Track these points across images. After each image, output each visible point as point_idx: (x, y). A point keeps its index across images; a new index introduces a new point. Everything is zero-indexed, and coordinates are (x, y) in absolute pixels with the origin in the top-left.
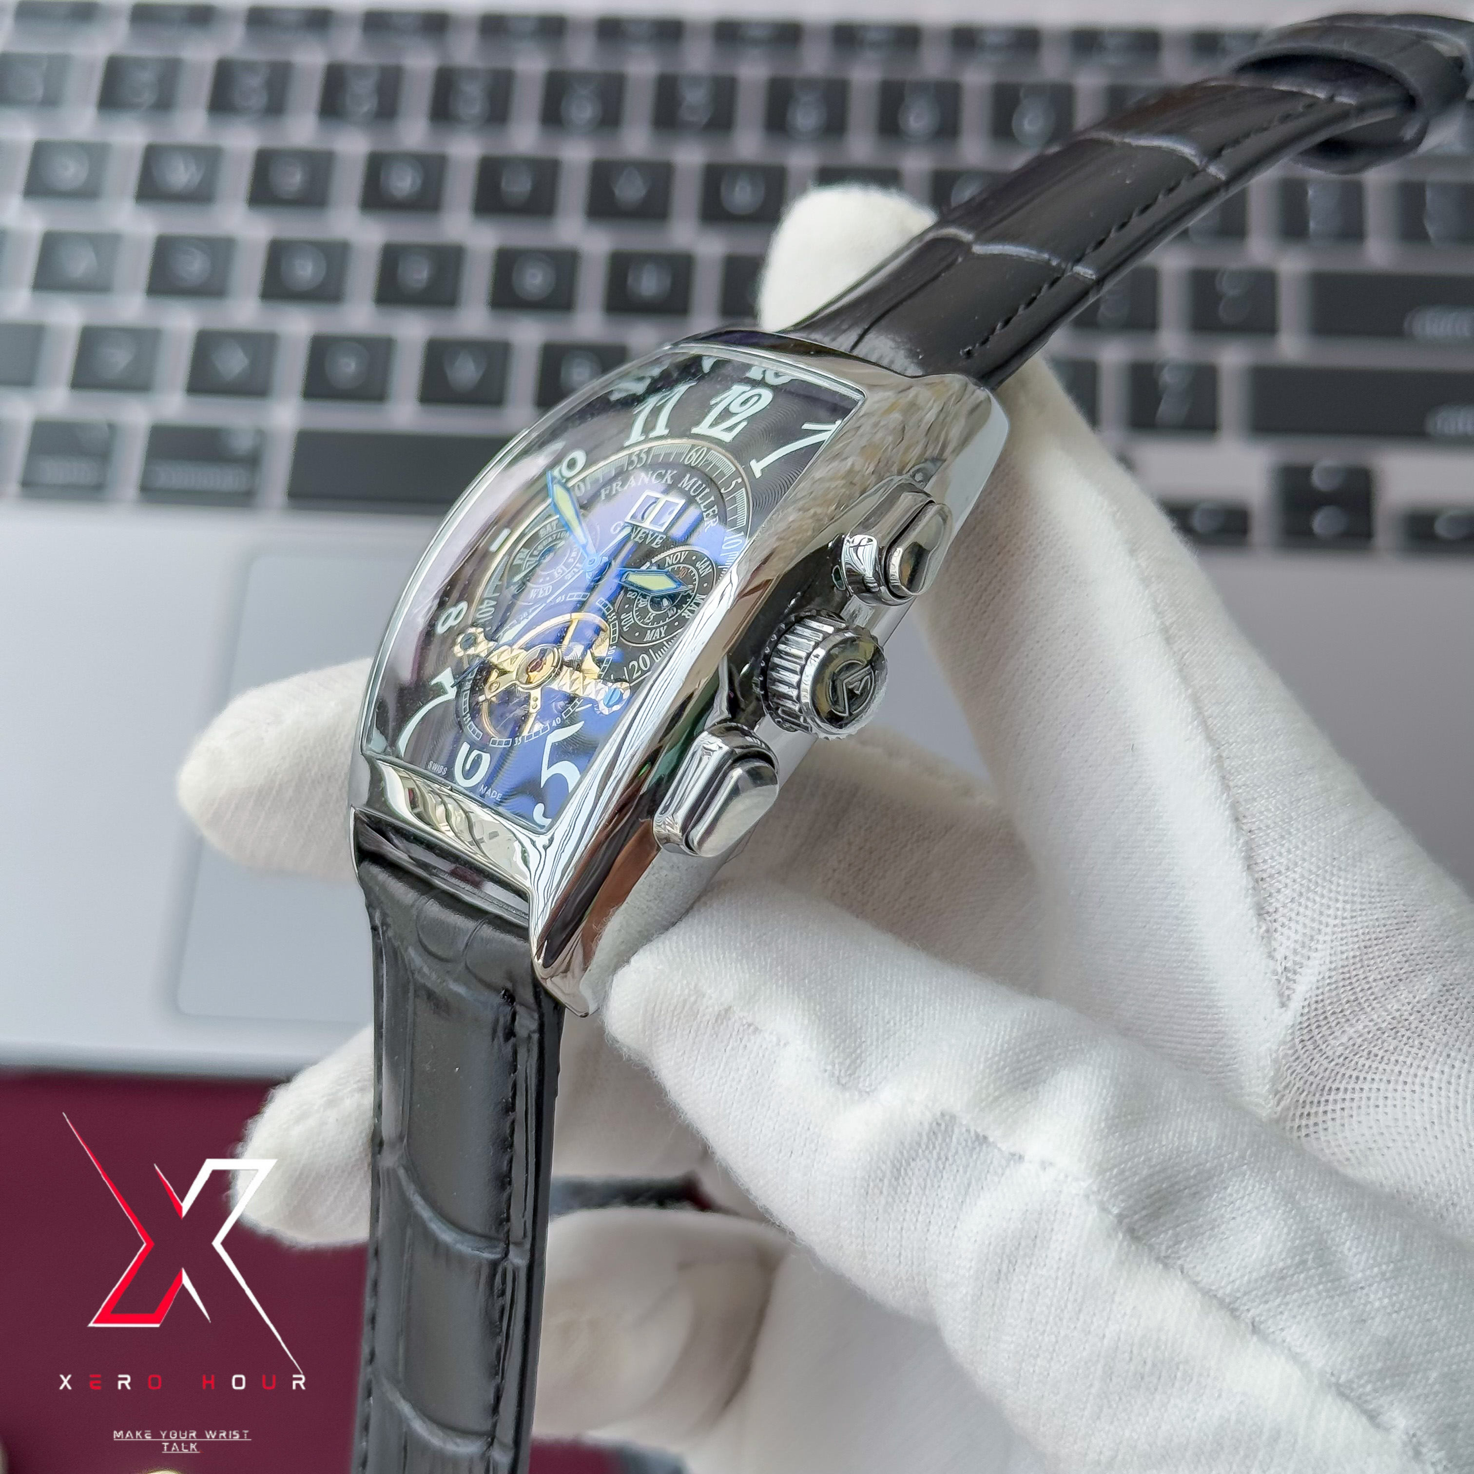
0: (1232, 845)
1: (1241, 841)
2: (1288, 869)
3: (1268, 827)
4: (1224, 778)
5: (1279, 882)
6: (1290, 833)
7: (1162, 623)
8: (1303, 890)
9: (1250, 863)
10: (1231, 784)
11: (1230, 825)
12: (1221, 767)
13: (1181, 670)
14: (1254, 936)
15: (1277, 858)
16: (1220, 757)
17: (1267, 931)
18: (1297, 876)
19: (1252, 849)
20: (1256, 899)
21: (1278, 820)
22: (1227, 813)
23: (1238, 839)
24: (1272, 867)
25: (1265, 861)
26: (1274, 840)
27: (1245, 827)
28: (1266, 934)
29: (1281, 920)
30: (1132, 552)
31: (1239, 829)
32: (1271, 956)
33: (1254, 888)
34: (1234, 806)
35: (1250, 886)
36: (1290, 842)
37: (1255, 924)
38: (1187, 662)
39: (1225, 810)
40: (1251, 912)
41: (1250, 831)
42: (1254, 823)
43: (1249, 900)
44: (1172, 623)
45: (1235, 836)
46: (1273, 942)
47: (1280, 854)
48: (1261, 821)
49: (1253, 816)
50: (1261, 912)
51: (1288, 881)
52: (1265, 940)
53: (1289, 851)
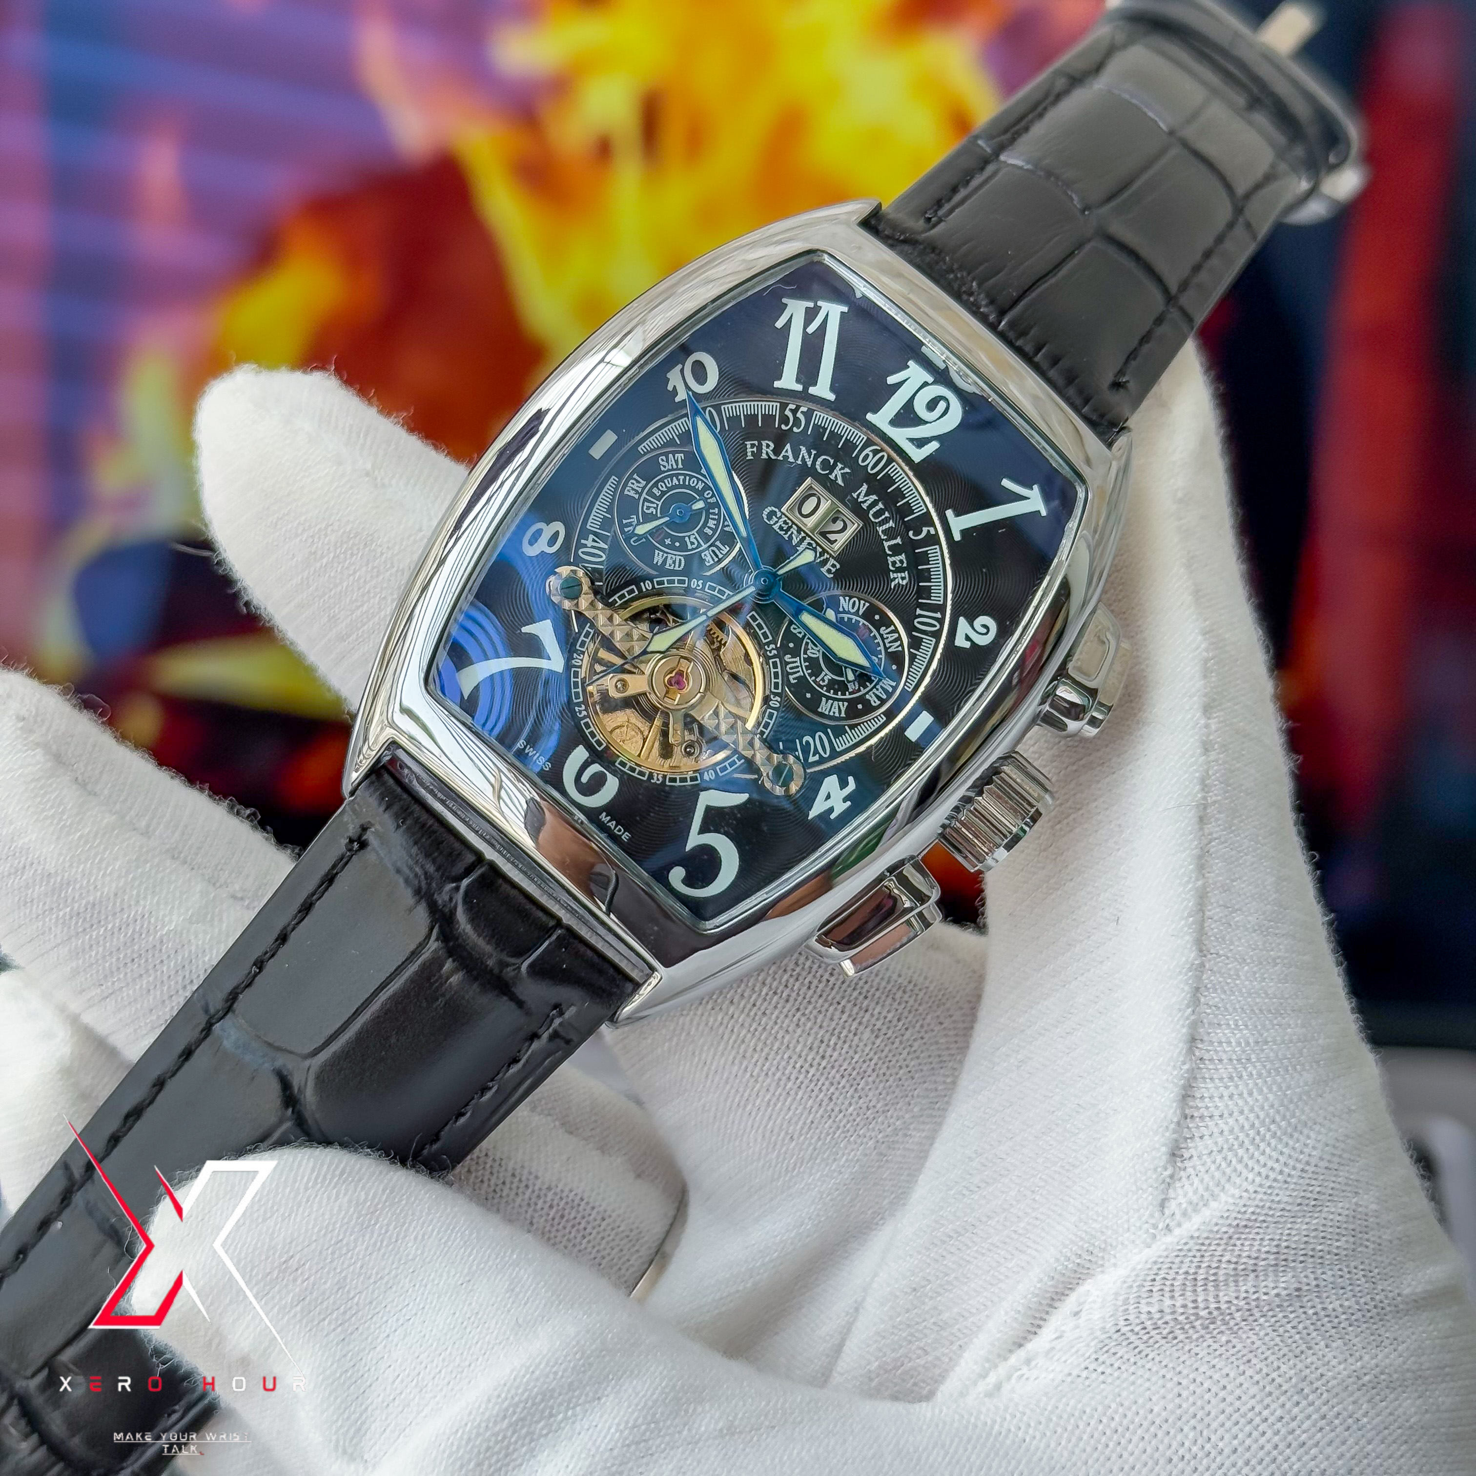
0: (1174, 1067)
1: (1186, 1067)
2: (1221, 1116)
3: (1220, 1060)
4: (1197, 989)
5: (1206, 1127)
6: (1241, 1077)
7: (1205, 798)
8: (1225, 1146)
9: (1187, 1094)
10: (1202, 1000)
11: (1181, 1045)
12: (1199, 978)
13: (1200, 857)
14: (1154, 1176)
15: (1217, 1099)
16: (1202, 965)
17: (1172, 1176)
18: (1226, 1129)
19: (1195, 1078)
20: (1175, 1136)
21: (1234, 1057)
22: (1184, 1030)
23: (1184, 1063)
24: (1207, 1108)
25: (1202, 1098)
26: (1221, 1079)
27: (1197, 1054)
28: (1168, 1180)
29: (1190, 1171)
30: (1207, 709)
31: (1190, 1051)
32: (1162, 1205)
33: (1178, 1123)
34: (1194, 1026)
35: (1175, 1120)
36: (1237, 1086)
37: (1162, 1164)
38: (1212, 850)
39: (1183, 1026)
40: (1164, 1149)
41: (1201, 1059)
42: (1208, 1051)
43: (1167, 1134)
44: (1215, 802)
45: (1182, 1059)
46: (1171, 1191)
47: (1221, 1097)
48: (1216, 1051)
49: (1211, 1043)
50: (1175, 1154)
51: (1216, 1130)
52: (1163, 1186)
53: (1231, 1097)
